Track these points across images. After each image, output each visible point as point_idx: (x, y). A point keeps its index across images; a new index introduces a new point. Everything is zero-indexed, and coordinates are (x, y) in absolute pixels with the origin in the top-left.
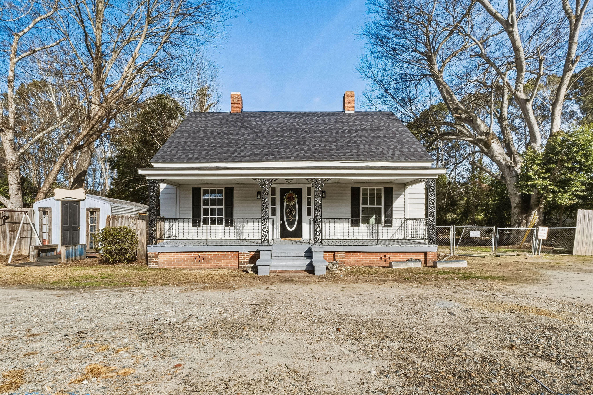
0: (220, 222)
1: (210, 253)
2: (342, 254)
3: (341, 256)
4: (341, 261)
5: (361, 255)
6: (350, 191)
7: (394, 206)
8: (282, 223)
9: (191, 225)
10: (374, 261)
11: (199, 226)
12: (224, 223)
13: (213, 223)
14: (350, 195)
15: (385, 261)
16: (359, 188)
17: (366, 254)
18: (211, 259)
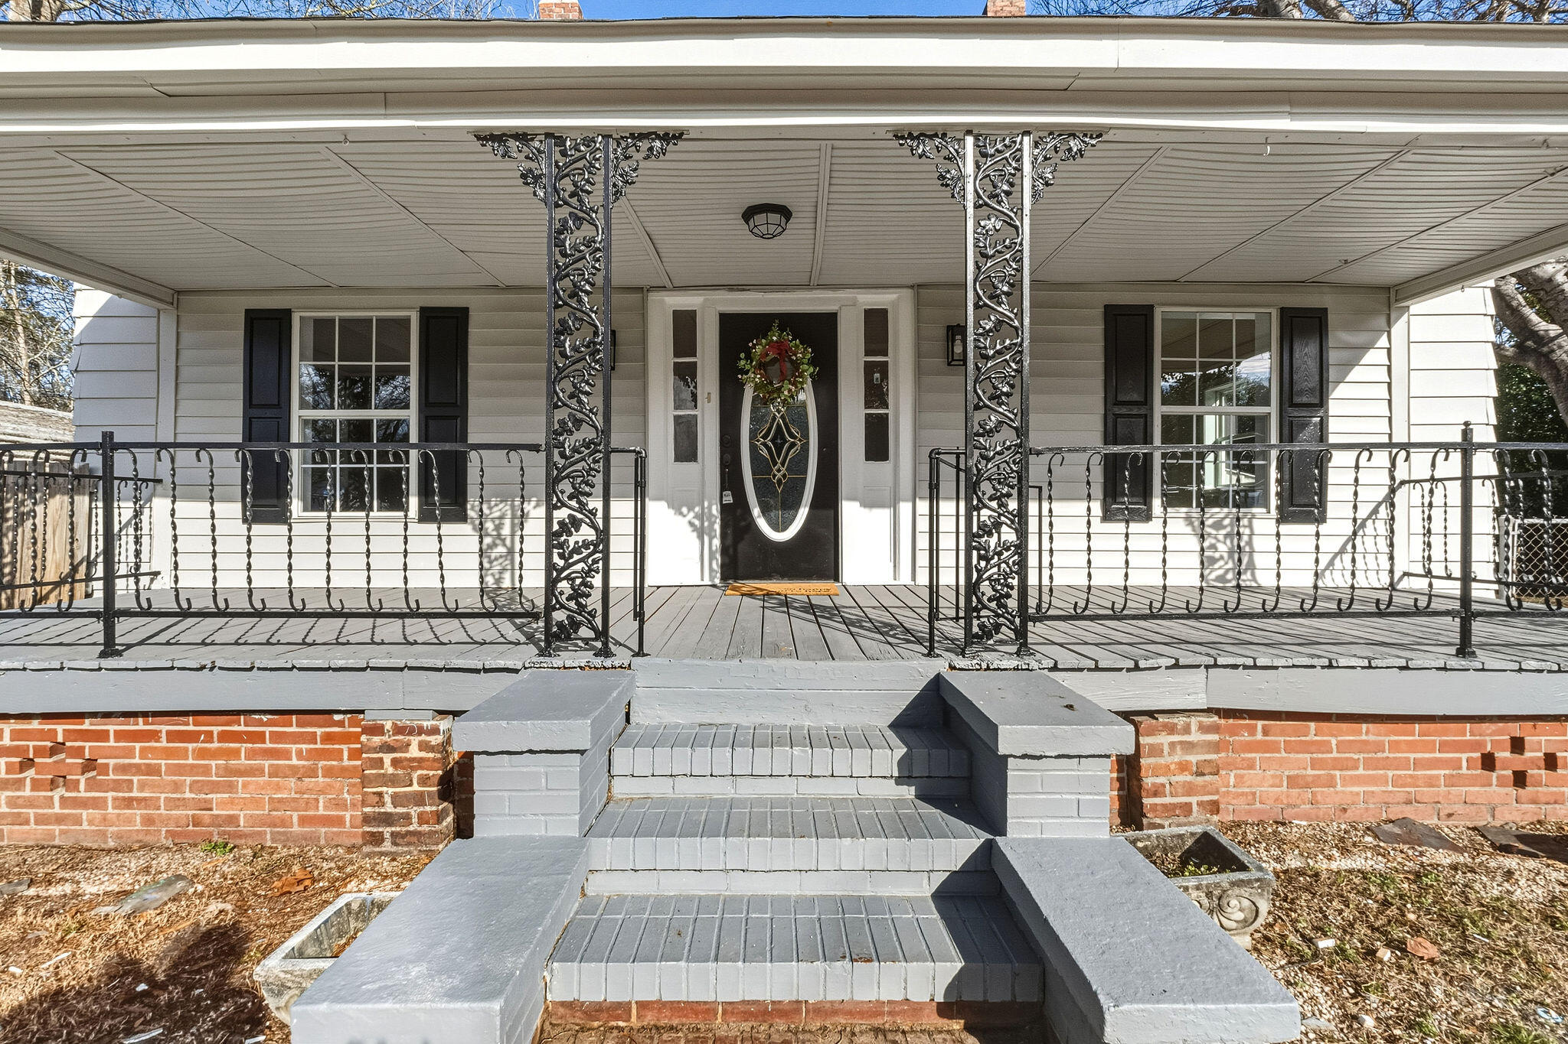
0: (392, 496)
1: (140, 725)
2: (1195, 736)
3: (1189, 747)
4: (1190, 790)
5: (1335, 736)
6: (1098, 330)
7: (1334, 407)
8: (729, 499)
9: (231, 511)
10: (1431, 782)
11: (281, 517)
12: (414, 502)
13: (355, 499)
14: (1098, 347)
15: (1520, 779)
16: (1145, 313)
17: (1367, 732)
18: (153, 770)
